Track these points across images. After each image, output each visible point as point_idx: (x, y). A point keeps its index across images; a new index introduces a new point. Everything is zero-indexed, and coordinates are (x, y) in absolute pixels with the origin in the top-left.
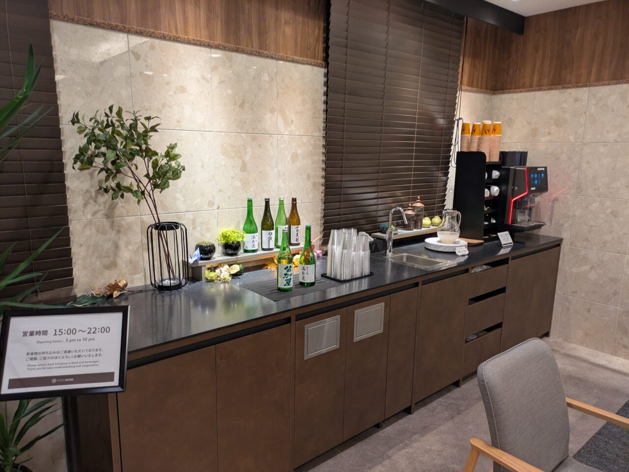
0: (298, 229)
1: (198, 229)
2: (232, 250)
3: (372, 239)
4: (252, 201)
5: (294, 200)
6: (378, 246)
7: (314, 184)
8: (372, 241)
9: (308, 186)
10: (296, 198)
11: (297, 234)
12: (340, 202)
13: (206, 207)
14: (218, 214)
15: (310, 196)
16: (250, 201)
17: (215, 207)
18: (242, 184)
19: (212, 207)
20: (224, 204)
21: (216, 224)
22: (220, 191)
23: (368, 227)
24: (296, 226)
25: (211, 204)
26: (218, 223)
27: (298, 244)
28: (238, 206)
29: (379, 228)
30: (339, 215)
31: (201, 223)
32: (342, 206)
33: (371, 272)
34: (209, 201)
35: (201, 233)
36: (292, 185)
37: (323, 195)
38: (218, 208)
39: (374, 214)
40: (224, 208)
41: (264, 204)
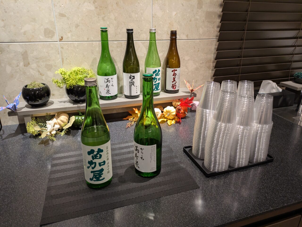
0: (176, 72)
1: (34, 65)
2: (75, 96)
3: (280, 90)
4: (106, 31)
5: (174, 34)
6: (288, 99)
7: (209, 15)
8: (280, 93)
9: (198, 17)
10: (176, 32)
11: (174, 79)
12: (242, 40)
13: (41, 37)
14: (62, 48)
15: (201, 31)
16: (104, 31)
17: (56, 38)
18: (96, 8)
19: (52, 37)
20: (69, 35)
21: (60, 60)
22: (62, 15)
23: (278, 73)
24: (173, 69)
25: (49, 33)
26: (63, 59)
27: (177, 92)
28: (92, 39)
29: (292, 76)
30: (239, 57)
31: (37, 59)
32: (244, 47)
33: (268, 155)
34: (46, 30)
35: (39, 72)
36: (174, 13)
37: (219, 29)
38: (61, 39)
39: (288, 58)
40: (70, 40)
41: (125, 37)
